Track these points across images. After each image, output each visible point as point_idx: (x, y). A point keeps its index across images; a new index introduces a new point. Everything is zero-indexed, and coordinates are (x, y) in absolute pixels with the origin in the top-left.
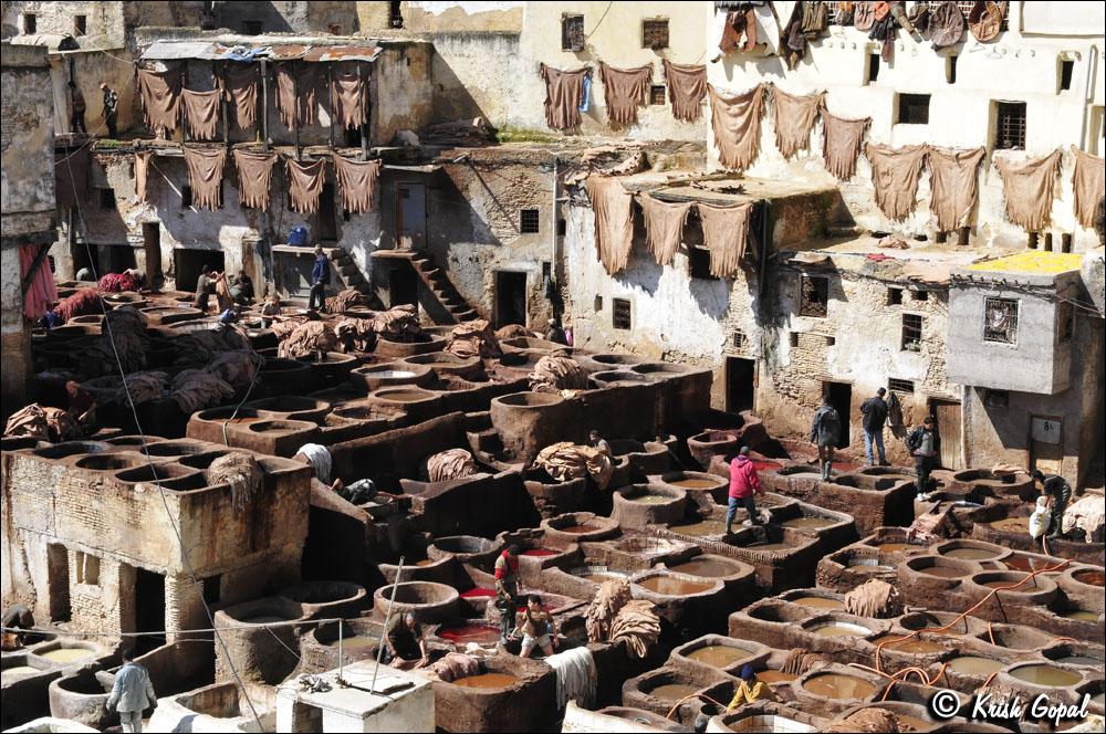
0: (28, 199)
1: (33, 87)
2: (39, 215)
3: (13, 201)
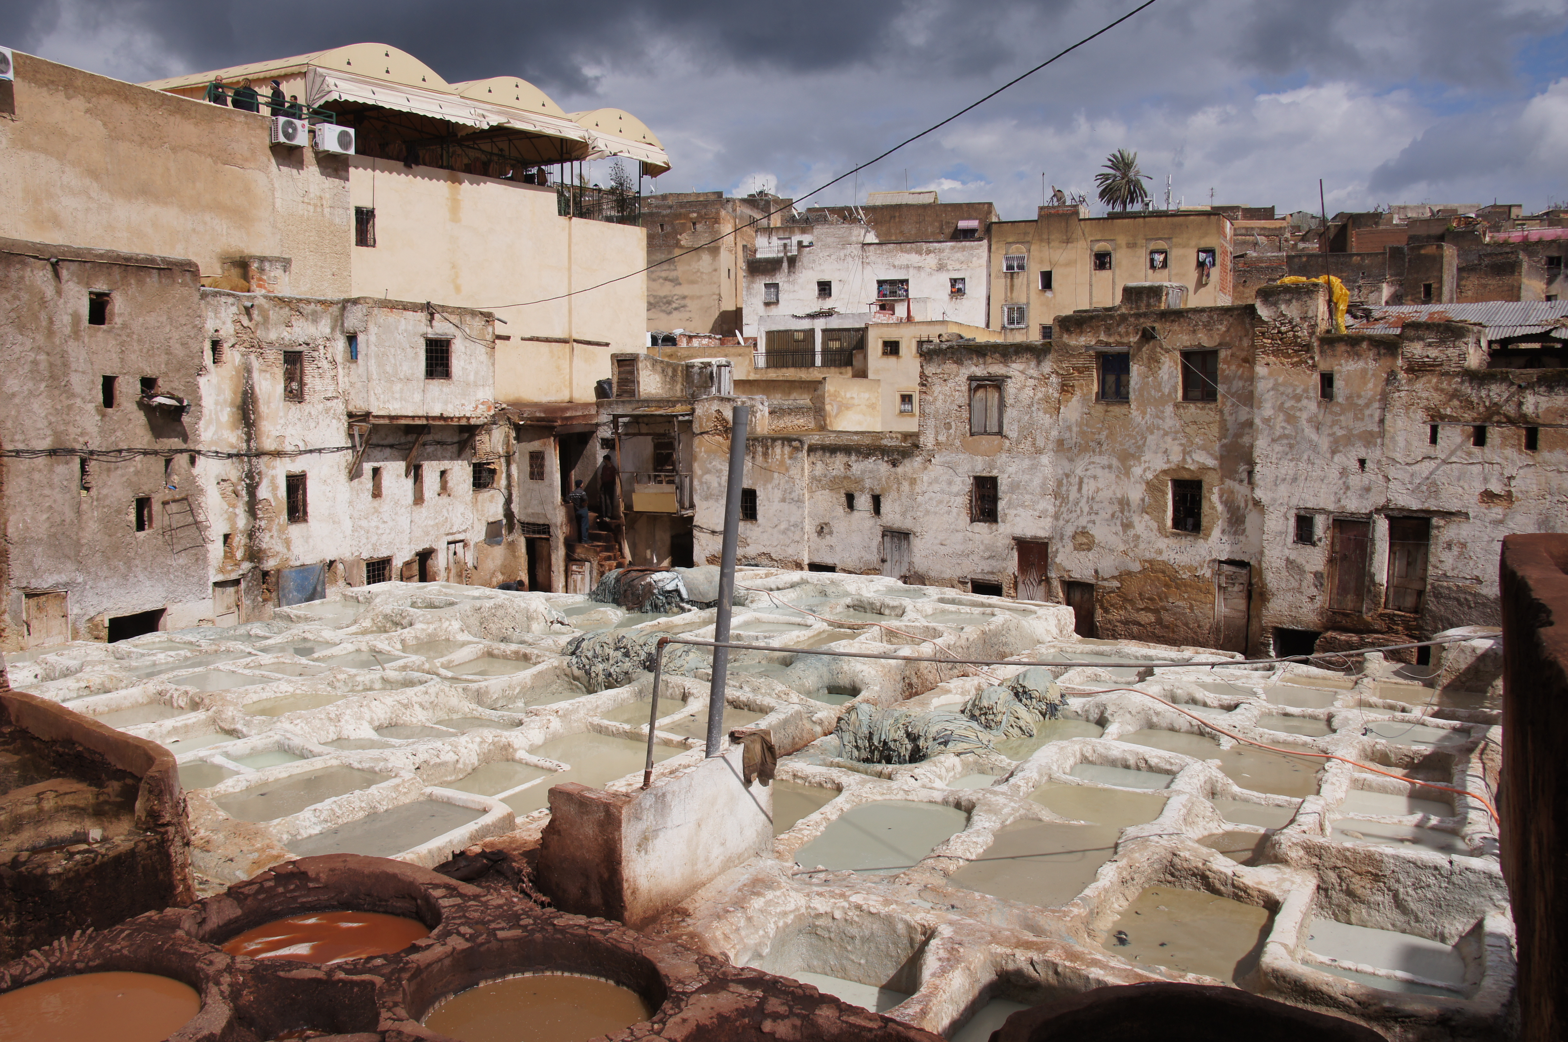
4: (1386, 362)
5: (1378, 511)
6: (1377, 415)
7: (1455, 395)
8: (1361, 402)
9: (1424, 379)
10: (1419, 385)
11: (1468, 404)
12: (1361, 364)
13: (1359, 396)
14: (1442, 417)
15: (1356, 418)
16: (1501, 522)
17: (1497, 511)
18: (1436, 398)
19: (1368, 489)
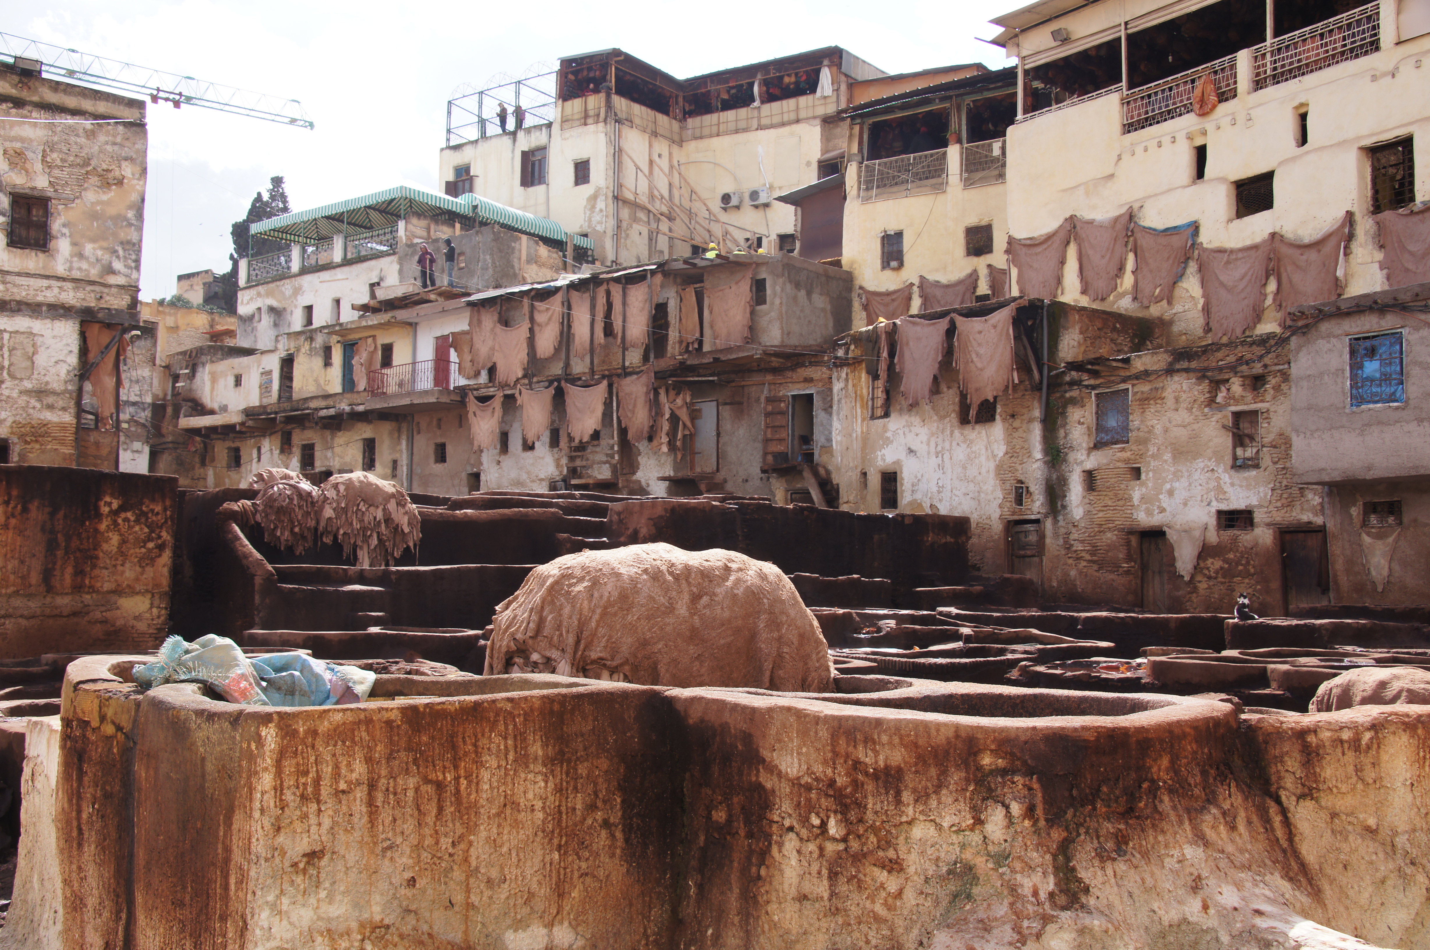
0: (98, 267)
1: (119, 140)
2: (114, 290)
3: (76, 265)
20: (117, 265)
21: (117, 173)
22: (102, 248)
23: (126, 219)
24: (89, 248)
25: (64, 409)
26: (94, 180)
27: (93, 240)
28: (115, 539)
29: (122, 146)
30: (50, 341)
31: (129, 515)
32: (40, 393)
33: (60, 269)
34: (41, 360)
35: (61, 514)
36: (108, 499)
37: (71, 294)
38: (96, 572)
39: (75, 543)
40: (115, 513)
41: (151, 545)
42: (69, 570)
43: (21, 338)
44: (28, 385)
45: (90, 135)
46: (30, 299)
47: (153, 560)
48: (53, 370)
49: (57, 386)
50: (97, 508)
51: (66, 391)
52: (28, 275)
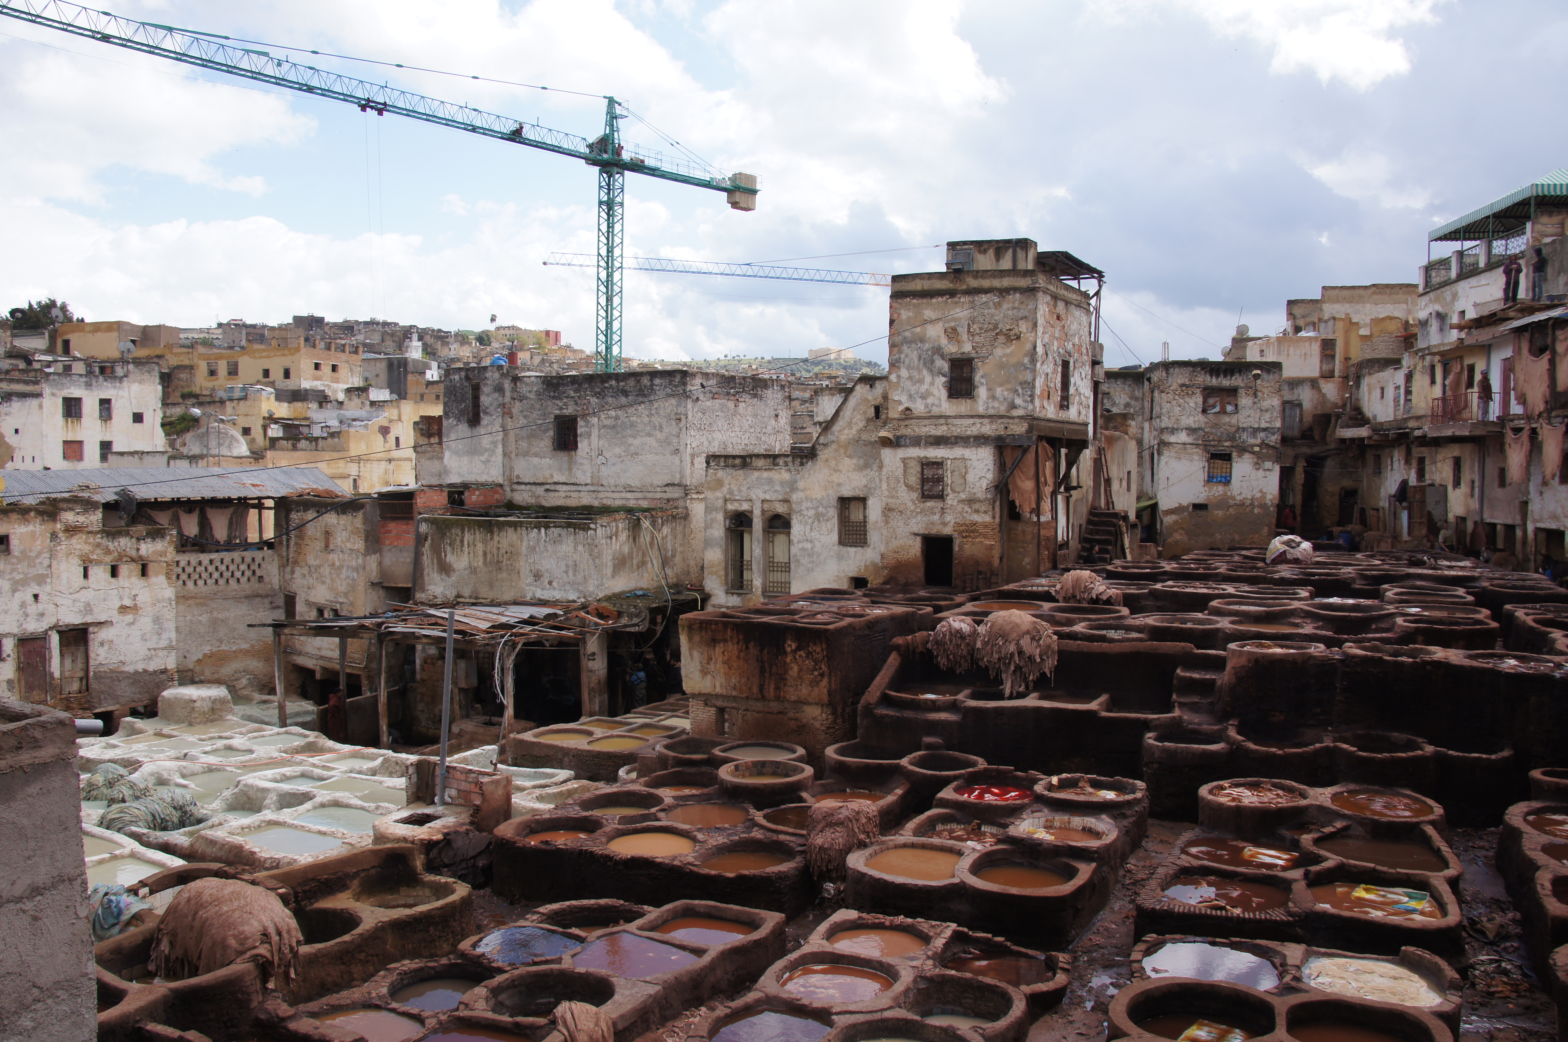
0: (1006, 404)
1: (1016, 305)
2: (1016, 420)
3: (990, 405)
4: (49, 526)
5: (51, 628)
6: (46, 562)
7: (98, 545)
8: (33, 554)
9: (77, 537)
10: (74, 540)
11: (108, 552)
12: (31, 528)
13: (31, 551)
14: (91, 561)
15: (29, 566)
16: (133, 623)
17: (129, 618)
18: (87, 548)
19: (42, 615)
20: (1018, 401)
21: (1016, 331)
22: (1007, 390)
23: (1023, 365)
24: (999, 391)
25: (985, 512)
26: (1001, 339)
27: (1001, 385)
28: (796, 668)
29: (1019, 309)
30: (975, 463)
31: (802, 653)
32: (971, 501)
33: (981, 409)
34: (970, 477)
35: (766, 651)
36: (789, 642)
37: (988, 427)
38: (787, 688)
39: (774, 670)
40: (794, 652)
41: (816, 673)
42: (772, 686)
43: (957, 462)
44: (963, 496)
45: (998, 305)
46: (963, 434)
47: (818, 683)
48: (978, 484)
49: (981, 495)
50: (784, 649)
51: (986, 499)
52: (961, 417)
